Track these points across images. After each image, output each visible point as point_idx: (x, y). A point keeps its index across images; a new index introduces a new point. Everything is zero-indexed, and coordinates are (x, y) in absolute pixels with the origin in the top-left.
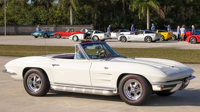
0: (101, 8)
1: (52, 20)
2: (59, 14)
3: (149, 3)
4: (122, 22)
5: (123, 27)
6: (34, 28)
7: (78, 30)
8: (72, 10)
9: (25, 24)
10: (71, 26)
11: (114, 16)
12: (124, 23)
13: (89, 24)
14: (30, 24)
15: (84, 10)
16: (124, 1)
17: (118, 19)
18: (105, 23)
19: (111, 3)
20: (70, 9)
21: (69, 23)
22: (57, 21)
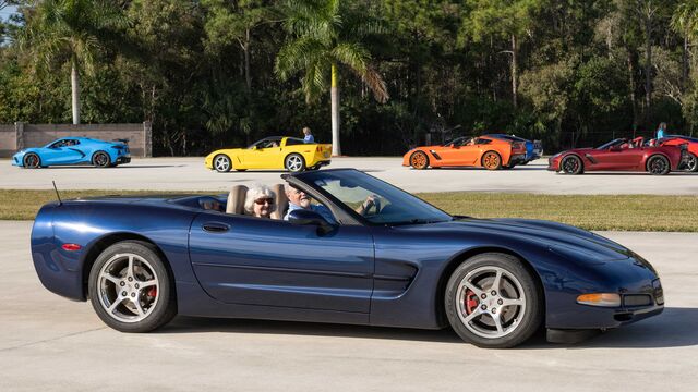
0: (171, 68)
1: (8, 110)
2: (30, 86)
3: (339, 51)
4: (241, 115)
5: (247, 130)
8: (77, 75)
10: (76, 128)
11: (214, 97)
12: (247, 119)
13: (137, 120)
15: (115, 76)
16: (247, 44)
17: (229, 104)
18: (184, 116)
19: (205, 52)
20: (70, 69)
21: (65, 118)
22: (26, 111)
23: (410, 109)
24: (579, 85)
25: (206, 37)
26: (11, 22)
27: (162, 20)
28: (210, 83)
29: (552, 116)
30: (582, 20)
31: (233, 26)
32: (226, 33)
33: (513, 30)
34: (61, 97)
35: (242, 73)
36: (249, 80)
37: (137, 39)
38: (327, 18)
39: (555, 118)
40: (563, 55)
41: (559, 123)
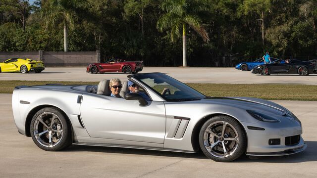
0: (108, 27)
1: (35, 45)
2: (45, 34)
3: (186, 19)
4: (139, 48)
5: (142, 54)
7: (77, 59)
8: (66, 29)
10: (66, 53)
11: (128, 40)
12: (143, 49)
13: (93, 50)
15: (83, 29)
16: (142, 15)
17: (134, 43)
18: (114, 48)
19: (124, 19)
20: (63, 26)
21: (61, 49)
22: (42, 45)
23: (216, 46)
24: (293, 35)
25: (124, 12)
26: (34, 5)
27: (104, 4)
29: (280, 49)
30: (294, 5)
31: (136, 7)
32: (133, 10)
33: (262, 10)
34: (58, 39)
35: (139, 29)
36: (143, 32)
37: (93, 13)
38: (181, 4)
39: (282, 50)
40: (286, 21)
41: (284, 52)
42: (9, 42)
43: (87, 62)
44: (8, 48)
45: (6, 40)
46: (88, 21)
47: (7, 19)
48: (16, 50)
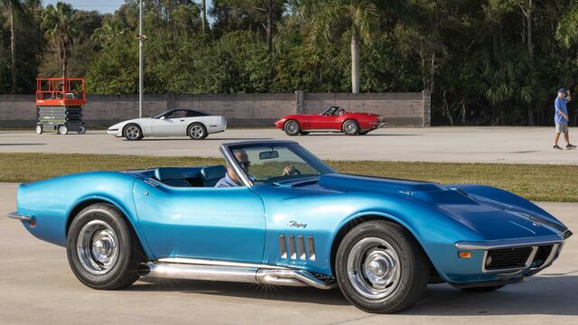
0: (451, 37)
1: (288, 78)
2: (310, 55)
4: (522, 84)
5: (528, 99)
6: (231, 103)
7: (379, 109)
8: (356, 43)
9: (196, 92)
10: (356, 97)
11: (495, 65)
12: (529, 87)
13: (416, 89)
14: (212, 92)
15: (395, 42)
16: (529, 11)
17: (510, 72)
18: (464, 85)
19: (487, 20)
20: (350, 38)
21: (344, 87)
22: (305, 79)
25: (487, 4)
28: (491, 51)
34: (340, 66)
35: (524, 40)
36: (531, 48)
37: (417, 7)
42: (235, 73)
43: (400, 116)
44: (233, 85)
45: (230, 68)
46: (407, 24)
47: (239, 23)
48: (250, 91)
